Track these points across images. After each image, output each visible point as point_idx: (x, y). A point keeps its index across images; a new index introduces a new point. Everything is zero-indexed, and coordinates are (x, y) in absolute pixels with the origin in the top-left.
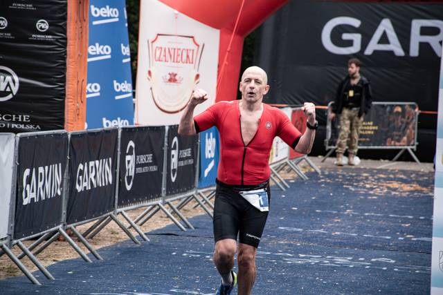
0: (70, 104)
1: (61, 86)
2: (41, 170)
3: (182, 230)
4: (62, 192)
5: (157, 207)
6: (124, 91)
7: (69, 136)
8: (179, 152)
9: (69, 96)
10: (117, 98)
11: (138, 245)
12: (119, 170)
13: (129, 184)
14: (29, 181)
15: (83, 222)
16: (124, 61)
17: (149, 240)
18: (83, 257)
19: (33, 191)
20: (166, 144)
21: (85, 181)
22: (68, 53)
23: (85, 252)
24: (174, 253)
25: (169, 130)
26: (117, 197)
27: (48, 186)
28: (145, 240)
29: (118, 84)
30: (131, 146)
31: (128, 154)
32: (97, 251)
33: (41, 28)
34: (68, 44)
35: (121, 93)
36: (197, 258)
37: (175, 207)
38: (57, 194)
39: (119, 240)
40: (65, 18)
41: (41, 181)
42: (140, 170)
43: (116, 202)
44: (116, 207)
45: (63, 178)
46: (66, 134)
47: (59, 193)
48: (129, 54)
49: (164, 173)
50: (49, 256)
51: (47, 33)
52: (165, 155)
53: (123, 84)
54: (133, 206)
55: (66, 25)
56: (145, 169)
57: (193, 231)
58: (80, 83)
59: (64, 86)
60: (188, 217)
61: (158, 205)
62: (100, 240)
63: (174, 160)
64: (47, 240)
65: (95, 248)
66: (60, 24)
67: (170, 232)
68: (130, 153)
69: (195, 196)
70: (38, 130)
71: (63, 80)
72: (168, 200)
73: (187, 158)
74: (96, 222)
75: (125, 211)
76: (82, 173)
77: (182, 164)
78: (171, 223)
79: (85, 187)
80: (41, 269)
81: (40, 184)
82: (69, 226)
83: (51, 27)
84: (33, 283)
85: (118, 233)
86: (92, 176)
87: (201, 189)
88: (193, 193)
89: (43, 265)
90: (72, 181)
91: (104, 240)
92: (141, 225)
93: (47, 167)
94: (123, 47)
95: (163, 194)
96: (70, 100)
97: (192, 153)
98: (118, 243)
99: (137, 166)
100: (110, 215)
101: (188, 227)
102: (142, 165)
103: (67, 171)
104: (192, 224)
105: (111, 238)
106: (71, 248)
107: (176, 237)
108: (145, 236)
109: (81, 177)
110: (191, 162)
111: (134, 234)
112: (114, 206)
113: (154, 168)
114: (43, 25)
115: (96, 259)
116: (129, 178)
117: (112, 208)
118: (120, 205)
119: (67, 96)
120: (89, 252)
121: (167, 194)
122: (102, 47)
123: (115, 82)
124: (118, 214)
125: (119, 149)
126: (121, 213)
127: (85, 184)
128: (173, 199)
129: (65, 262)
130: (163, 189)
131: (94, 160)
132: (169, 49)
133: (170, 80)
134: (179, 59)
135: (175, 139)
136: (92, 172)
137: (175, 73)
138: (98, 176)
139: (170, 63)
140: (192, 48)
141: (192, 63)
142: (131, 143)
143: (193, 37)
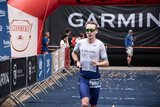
3: (35, 100)
5: (24, 91)
6: (7, 44)
10: (5, 47)
12: (11, 76)
13: (15, 83)
20: (27, 65)
25: (28, 59)
26: (11, 88)
30: (15, 67)
37: (30, 89)
42: (18, 76)
43: (11, 90)
49: (27, 77)
52: (27, 69)
54: (16, 91)
56: (20, 76)
57: (40, 100)
63: (30, 71)
67: (31, 101)
68: (15, 70)
73: (34, 70)
75: (14, 94)
77: (32, 72)
87: (38, 82)
88: (36, 84)
95: (27, 85)
97: (35, 68)
99: (17, 74)
100: (9, 96)
101: (37, 98)
102: (19, 74)
108: (23, 104)
113: (23, 75)
117: (9, 93)
118: (12, 91)
125: (11, 68)
126: (12, 95)
130: (27, 83)
131: (3, 73)
132: (18, 26)
133: (19, 38)
134: (23, 29)
135: (30, 63)
136: (2, 79)
137: (21, 35)
138: (4, 80)
139: (19, 32)
140: (27, 25)
141: (28, 31)
142: (15, 65)
143: (27, 21)
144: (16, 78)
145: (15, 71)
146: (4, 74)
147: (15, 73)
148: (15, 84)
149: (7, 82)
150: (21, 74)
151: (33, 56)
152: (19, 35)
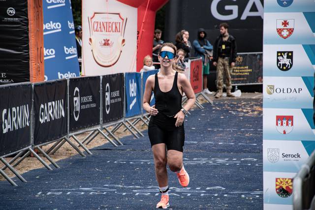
0: (33, 64)
1: (26, 52)
2: (14, 109)
3: (115, 146)
4: (30, 124)
5: (97, 132)
6: (71, 53)
7: (33, 86)
8: (110, 93)
9: (33, 59)
10: (67, 58)
11: (84, 158)
12: (69, 107)
13: (76, 117)
14: (6, 117)
15: (46, 143)
16: (71, 33)
17: (91, 154)
18: (46, 167)
19: (9, 124)
20: (101, 88)
21: (46, 116)
22: (30, 29)
23: (48, 164)
24: (108, 162)
25: (103, 79)
26: (68, 125)
27: (19, 120)
28: (89, 154)
29: (67, 49)
30: (77, 91)
31: (75, 97)
32: (56, 162)
33: (10, 13)
34: (29, 23)
35: (70, 55)
36: (124, 164)
37: (110, 131)
38: (26, 125)
39: (72, 155)
40: (26, 6)
41: (14, 117)
42: (83, 107)
43: (68, 129)
44: (68, 132)
45: (30, 114)
46: (31, 85)
47: (28, 125)
48: (73, 28)
49: (101, 108)
50: (23, 167)
51: (15, 16)
52: (101, 96)
53: (70, 48)
54: (81, 132)
55: (27, 10)
56: (88, 106)
57: (123, 147)
58: (39, 49)
59: (28, 52)
60: (120, 137)
61: (98, 130)
62: (59, 155)
63: (108, 99)
64: (21, 156)
65: (55, 160)
66: (23, 10)
67: (106, 148)
68: (77, 96)
69: (124, 123)
70: (12, 82)
71: (27, 48)
72: (104, 126)
73: (117, 97)
74: (55, 143)
75: (75, 135)
76: (43, 110)
77: (113, 101)
78: (108, 142)
79: (46, 120)
80: (18, 176)
81: (14, 119)
82: (35, 146)
83: (17, 13)
84: (12, 185)
85: (71, 150)
86: (50, 112)
87: (127, 118)
88: (122, 121)
89: (19, 173)
90: (37, 116)
91: (62, 155)
92: (87, 144)
93: (18, 108)
94: (69, 23)
95: (101, 122)
96: (33, 61)
97: (120, 93)
98: (70, 157)
99: (81, 104)
100: (65, 138)
101: (119, 144)
102: (85, 104)
103: (32, 109)
104: (122, 142)
105: (67, 153)
106: (38, 161)
107: (111, 151)
108: (89, 152)
109: (42, 113)
110: (120, 100)
111: (82, 150)
112: (67, 132)
113: (94, 105)
114: (11, 12)
115: (55, 168)
116: (77, 113)
117: (66, 133)
118: (71, 131)
119: (31, 59)
120: (51, 163)
121: (104, 123)
122: (54, 24)
123: (65, 47)
124: (70, 137)
125: (68, 94)
126: (72, 136)
127: (46, 118)
128: (108, 125)
129: (34, 170)
130: (101, 119)
131: (51, 101)
132: (103, 23)
133: (105, 44)
134: (110, 29)
135: (108, 85)
136: (50, 110)
137: (108, 39)
138: (55, 112)
139: (104, 33)
140: (119, 22)
141: (119, 32)
142: (77, 89)
143: (119, 14)
144: (78, 109)
145: (75, 99)
146: (53, 102)
147: (76, 101)
148: (76, 119)
149: (62, 116)
150: (89, 103)
151: (115, 75)
152: (105, 39)
